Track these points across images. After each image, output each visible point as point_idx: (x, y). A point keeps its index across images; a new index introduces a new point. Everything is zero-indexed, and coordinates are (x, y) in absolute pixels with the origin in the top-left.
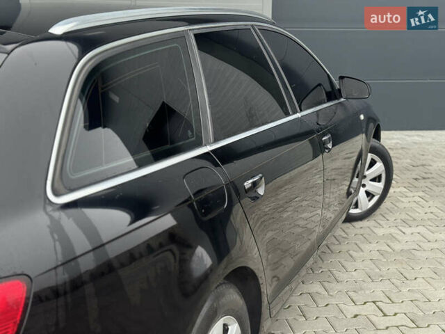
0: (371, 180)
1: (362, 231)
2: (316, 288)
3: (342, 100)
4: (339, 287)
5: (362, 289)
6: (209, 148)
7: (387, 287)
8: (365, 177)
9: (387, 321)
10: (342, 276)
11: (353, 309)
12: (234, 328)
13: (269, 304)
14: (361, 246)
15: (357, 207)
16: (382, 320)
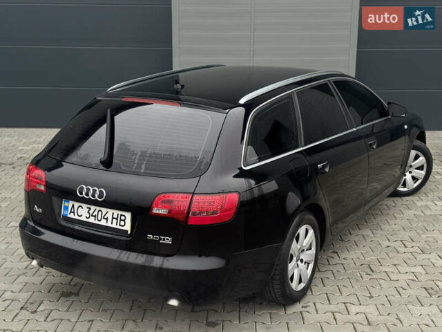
0: (416, 169)
1: (407, 203)
2: (367, 232)
3: (389, 117)
4: (383, 232)
5: (396, 234)
6: (302, 149)
7: (413, 234)
8: (411, 166)
9: (406, 250)
10: (386, 227)
11: (387, 243)
12: (311, 232)
13: (331, 226)
14: (404, 212)
15: (405, 187)
16: (402, 249)
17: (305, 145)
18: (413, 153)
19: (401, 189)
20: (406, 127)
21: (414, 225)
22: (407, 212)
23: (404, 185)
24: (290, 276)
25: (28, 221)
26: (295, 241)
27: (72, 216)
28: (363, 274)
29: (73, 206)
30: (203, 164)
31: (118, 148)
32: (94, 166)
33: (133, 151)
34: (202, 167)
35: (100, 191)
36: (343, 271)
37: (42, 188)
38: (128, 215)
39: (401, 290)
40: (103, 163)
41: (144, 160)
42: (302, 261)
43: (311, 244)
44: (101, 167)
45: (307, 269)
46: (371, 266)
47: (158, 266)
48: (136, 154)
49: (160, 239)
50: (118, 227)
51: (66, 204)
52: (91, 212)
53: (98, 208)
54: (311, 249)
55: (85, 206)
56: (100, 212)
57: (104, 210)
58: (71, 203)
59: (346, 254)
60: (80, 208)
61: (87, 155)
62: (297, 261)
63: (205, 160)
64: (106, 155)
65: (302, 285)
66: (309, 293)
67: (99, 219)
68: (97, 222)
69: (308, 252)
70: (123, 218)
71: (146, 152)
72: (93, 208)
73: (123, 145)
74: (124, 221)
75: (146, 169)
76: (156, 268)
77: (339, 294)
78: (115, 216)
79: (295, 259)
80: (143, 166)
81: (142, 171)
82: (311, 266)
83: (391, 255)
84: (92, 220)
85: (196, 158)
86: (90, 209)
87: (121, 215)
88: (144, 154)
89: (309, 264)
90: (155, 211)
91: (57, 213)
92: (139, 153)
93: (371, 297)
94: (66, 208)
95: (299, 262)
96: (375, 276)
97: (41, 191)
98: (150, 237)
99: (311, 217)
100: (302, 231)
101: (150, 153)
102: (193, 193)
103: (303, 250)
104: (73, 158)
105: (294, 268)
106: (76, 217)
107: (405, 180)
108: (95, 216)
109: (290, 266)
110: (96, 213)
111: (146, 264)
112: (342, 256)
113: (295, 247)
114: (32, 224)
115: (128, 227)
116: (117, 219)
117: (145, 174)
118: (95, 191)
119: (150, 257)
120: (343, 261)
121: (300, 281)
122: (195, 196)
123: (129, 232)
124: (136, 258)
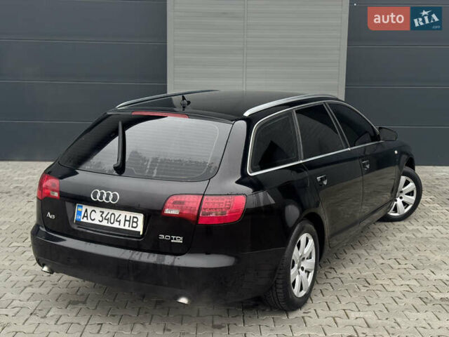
0: (406, 194)
1: (398, 227)
2: (362, 252)
3: (381, 141)
4: (376, 252)
5: (389, 253)
6: (301, 162)
7: (406, 253)
8: (401, 192)
9: (400, 266)
10: (380, 247)
11: (381, 261)
12: (311, 241)
13: (329, 238)
14: (396, 234)
15: (396, 212)
16: (397, 266)
17: (305, 159)
18: (403, 179)
19: (392, 214)
20: (396, 152)
21: (407, 246)
22: (399, 235)
23: (395, 210)
24: (292, 281)
25: (41, 228)
26: (296, 248)
27: (85, 220)
28: (360, 286)
29: (86, 211)
30: (212, 168)
31: (130, 155)
32: (107, 172)
33: (145, 158)
34: (211, 172)
35: (113, 195)
36: (340, 283)
37: (56, 194)
38: (141, 217)
39: (397, 300)
40: (116, 168)
41: (156, 166)
42: (303, 269)
43: (311, 253)
44: (115, 173)
45: (308, 276)
46: (368, 280)
47: (169, 264)
48: (148, 161)
49: (172, 239)
50: (131, 229)
51: (80, 209)
52: (104, 216)
53: (112, 211)
54: (311, 258)
55: (98, 210)
56: (113, 216)
57: (117, 213)
58: (85, 207)
59: (343, 270)
60: (93, 212)
61: (100, 163)
62: (298, 268)
63: (214, 166)
64: (119, 162)
65: (303, 293)
66: (309, 301)
67: (112, 221)
68: (110, 225)
69: (308, 261)
70: (135, 220)
71: (157, 159)
72: (106, 211)
73: (135, 153)
74: (136, 222)
75: (157, 174)
76: (167, 266)
77: (338, 302)
78: (128, 219)
79: (296, 265)
80: (155, 171)
81: (154, 175)
82: (311, 275)
83: (385, 270)
84: (105, 223)
85: (205, 163)
86: (103, 212)
87: (134, 217)
88: (155, 160)
89: (309, 272)
90: (167, 211)
91: (70, 218)
92: (150, 160)
93: (369, 305)
94: (80, 213)
95: (300, 270)
96: (371, 287)
97: (54, 198)
98: (162, 237)
99: (311, 227)
100: (303, 238)
101: (161, 160)
102: (204, 195)
103: (304, 259)
104: (86, 166)
105: (295, 274)
106: (90, 221)
107: (396, 205)
108: (108, 220)
109: (293, 271)
110: (109, 216)
111: (158, 263)
112: (339, 271)
113: (296, 254)
114: (43, 229)
115: (140, 229)
116: (129, 221)
117: (157, 178)
118: (108, 195)
119: (161, 256)
120: (340, 276)
121: (301, 289)
122: (205, 197)
123: (141, 233)
124: (148, 258)
